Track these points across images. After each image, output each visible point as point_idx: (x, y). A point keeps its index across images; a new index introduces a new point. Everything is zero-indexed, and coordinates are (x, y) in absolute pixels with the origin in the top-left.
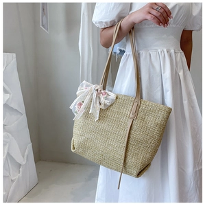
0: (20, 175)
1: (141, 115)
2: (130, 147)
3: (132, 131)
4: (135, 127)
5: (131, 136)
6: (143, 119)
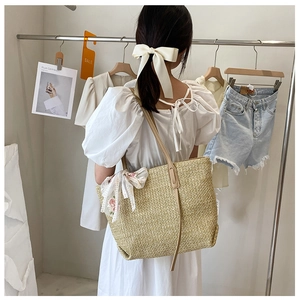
6: (187, 183)
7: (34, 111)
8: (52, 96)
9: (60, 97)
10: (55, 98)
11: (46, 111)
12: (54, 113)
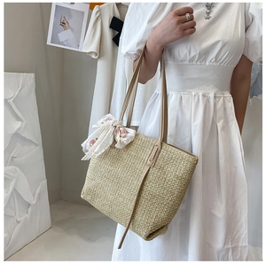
0: (28, 216)
1: (160, 162)
2: (143, 201)
3: (147, 182)
4: (150, 177)
5: (145, 188)
6: (161, 168)
7: (49, 43)
8: (65, 29)
9: (72, 30)
10: (69, 31)
11: (59, 43)
12: (67, 45)
